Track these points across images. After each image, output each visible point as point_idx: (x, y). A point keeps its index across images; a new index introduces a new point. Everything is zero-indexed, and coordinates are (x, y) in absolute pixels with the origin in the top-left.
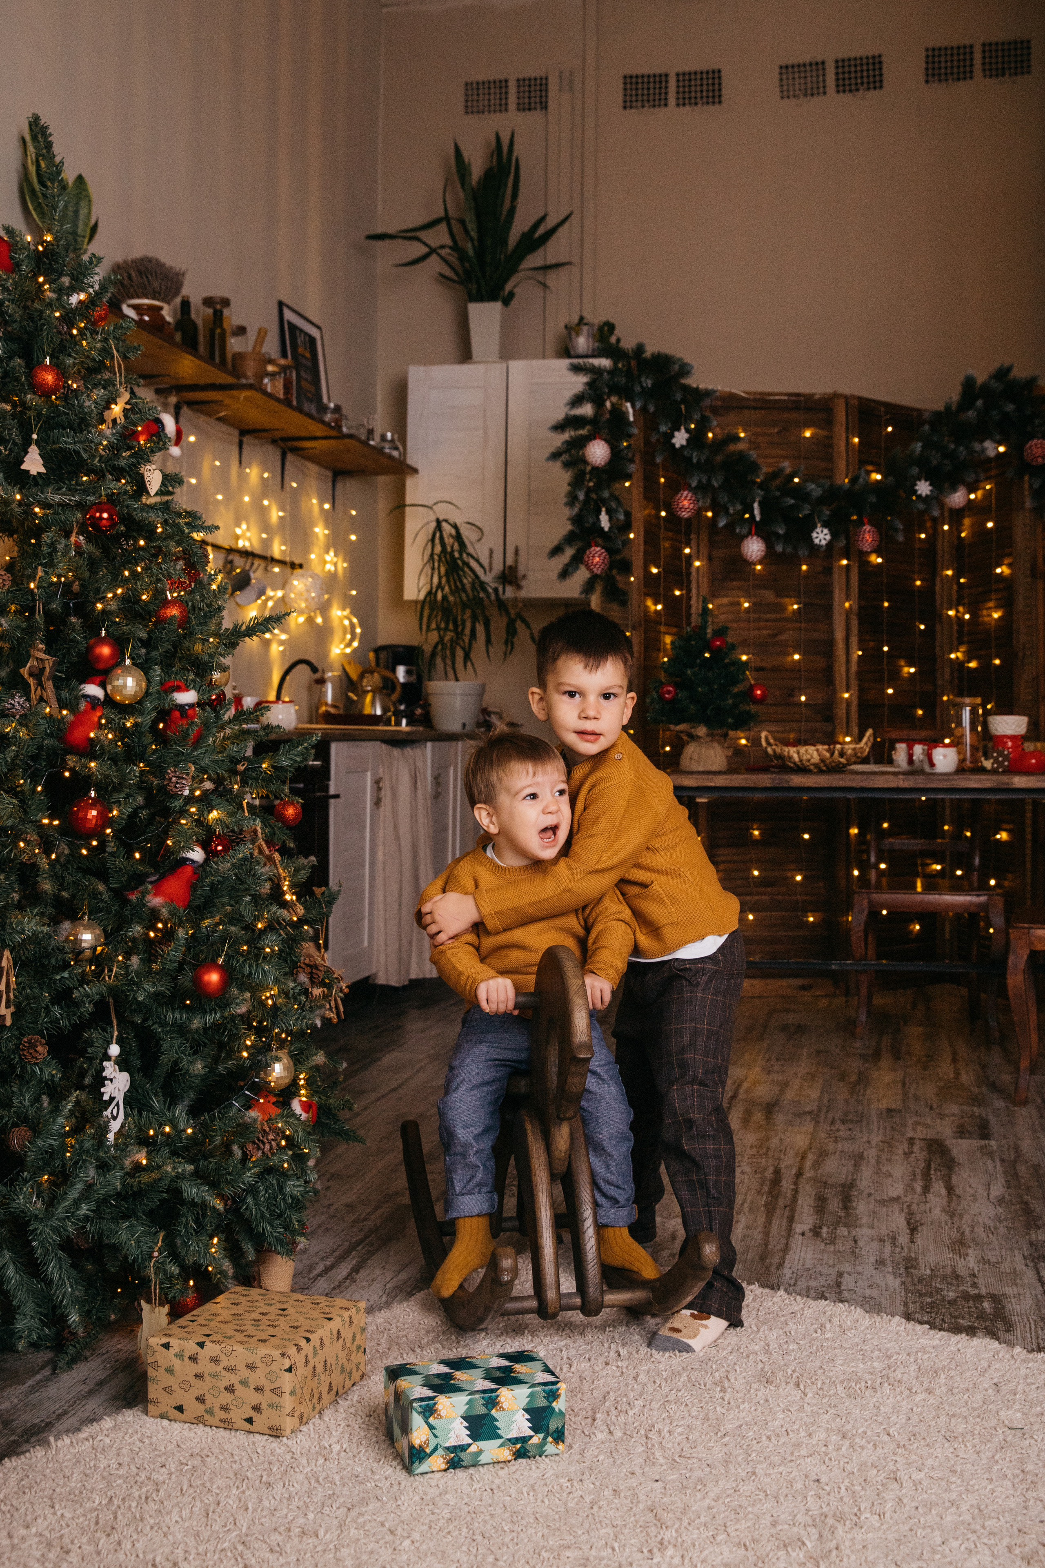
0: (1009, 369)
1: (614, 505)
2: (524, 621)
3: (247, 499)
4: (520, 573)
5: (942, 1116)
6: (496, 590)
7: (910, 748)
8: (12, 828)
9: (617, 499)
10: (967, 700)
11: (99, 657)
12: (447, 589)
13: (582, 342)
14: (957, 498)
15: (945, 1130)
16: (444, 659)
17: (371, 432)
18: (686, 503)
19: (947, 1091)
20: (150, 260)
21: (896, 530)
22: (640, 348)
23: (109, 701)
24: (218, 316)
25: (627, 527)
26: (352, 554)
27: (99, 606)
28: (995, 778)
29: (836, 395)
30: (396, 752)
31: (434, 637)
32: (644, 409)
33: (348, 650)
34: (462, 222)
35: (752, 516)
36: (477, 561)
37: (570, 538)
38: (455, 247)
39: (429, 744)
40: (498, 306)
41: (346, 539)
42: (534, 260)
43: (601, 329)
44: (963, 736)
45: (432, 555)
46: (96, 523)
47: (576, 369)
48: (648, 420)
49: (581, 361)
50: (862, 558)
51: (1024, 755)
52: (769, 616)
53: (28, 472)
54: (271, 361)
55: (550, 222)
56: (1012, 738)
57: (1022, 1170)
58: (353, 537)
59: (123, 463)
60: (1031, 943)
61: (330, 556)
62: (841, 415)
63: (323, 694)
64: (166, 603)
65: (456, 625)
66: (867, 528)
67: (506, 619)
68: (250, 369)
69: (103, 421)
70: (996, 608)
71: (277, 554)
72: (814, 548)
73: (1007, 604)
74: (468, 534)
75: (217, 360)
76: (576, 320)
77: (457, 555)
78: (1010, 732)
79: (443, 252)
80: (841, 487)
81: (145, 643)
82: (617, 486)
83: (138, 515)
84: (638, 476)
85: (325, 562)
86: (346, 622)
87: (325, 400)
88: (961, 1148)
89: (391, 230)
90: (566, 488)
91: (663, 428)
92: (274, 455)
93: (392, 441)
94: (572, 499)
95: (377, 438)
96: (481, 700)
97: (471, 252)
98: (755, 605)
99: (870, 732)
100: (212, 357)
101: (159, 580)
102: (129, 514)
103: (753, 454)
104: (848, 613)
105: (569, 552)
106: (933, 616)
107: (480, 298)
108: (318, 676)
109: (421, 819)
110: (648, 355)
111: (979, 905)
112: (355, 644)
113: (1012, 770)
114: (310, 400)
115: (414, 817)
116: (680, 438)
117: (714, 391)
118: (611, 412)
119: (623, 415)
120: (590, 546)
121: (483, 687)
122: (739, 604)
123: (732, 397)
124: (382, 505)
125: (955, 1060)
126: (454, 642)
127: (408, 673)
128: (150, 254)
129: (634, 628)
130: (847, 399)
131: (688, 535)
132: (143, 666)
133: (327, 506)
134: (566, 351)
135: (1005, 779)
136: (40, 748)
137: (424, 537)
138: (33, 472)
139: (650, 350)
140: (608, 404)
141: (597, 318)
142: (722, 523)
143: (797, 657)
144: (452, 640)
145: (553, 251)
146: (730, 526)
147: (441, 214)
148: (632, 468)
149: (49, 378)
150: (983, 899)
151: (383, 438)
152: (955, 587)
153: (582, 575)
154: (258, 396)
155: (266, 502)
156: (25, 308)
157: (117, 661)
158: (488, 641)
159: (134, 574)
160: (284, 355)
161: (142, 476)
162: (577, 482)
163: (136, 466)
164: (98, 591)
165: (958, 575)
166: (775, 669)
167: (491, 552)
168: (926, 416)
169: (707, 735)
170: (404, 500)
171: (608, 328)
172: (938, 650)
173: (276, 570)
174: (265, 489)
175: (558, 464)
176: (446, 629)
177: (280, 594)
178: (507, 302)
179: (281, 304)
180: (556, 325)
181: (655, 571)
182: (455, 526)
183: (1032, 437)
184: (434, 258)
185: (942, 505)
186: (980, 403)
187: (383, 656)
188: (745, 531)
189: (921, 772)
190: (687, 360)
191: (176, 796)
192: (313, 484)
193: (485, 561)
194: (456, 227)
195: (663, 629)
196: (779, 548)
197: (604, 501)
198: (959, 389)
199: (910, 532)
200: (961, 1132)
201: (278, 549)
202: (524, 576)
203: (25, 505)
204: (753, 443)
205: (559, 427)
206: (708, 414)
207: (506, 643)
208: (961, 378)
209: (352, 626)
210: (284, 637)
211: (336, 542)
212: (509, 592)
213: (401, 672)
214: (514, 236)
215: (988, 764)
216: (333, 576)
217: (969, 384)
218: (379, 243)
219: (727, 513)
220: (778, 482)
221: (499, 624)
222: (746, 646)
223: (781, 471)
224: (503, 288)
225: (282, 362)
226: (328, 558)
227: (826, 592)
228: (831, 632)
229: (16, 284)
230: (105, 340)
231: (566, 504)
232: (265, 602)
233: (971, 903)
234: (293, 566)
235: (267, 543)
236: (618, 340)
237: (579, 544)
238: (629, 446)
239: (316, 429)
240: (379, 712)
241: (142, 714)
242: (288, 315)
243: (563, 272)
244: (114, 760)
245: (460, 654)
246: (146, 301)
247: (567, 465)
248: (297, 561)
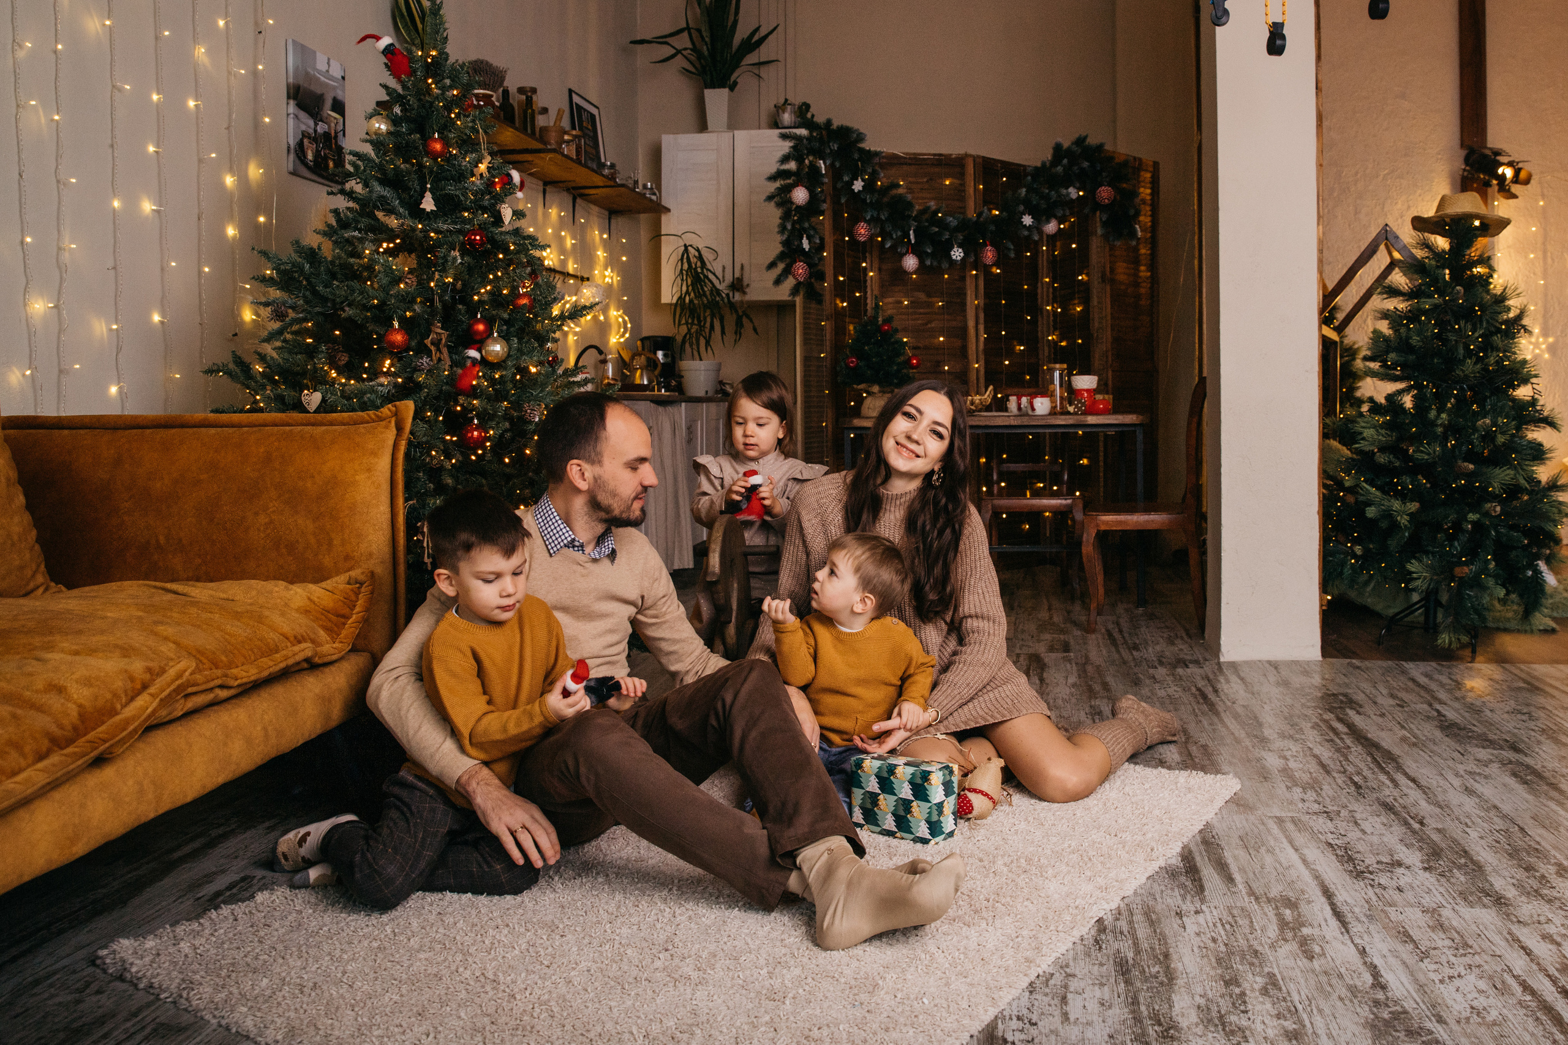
0: (1086, 137)
1: (812, 232)
2: (748, 317)
3: (550, 231)
4: (745, 283)
5: (1039, 641)
6: (728, 295)
7: (1019, 399)
8: (426, 443)
9: (814, 229)
10: (1058, 366)
11: (478, 332)
12: (692, 295)
13: (787, 117)
14: (1051, 227)
15: (1041, 649)
16: (691, 345)
17: (636, 182)
18: (862, 231)
19: (1042, 627)
20: (482, 62)
21: (1009, 249)
22: (829, 122)
23: (484, 362)
24: (529, 101)
25: (821, 247)
26: (625, 272)
27: (476, 298)
28: (1076, 417)
29: (967, 155)
30: (661, 409)
31: (684, 329)
32: (832, 165)
33: (622, 340)
34: (699, 31)
35: (909, 240)
36: (714, 274)
37: (781, 257)
38: (694, 49)
39: (683, 404)
40: (725, 91)
41: (619, 260)
42: (751, 58)
43: (800, 108)
44: (1054, 390)
45: (682, 270)
46: (472, 243)
47: (784, 137)
48: (836, 173)
49: (787, 131)
50: (986, 269)
51: (1095, 402)
52: (922, 311)
53: (424, 210)
54: (566, 133)
55: (763, 32)
56: (1087, 391)
57: (1089, 668)
58: (624, 259)
59: (486, 203)
60: (1098, 525)
61: (608, 272)
62: (970, 169)
63: (605, 371)
64: (520, 296)
65: (699, 321)
66: (989, 248)
67: (735, 316)
68: (553, 138)
69: (473, 175)
70: (1079, 305)
71: (571, 271)
72: (952, 262)
73: (1086, 302)
74: (707, 255)
75: (529, 131)
76: (782, 101)
77: (699, 270)
78: (1086, 387)
79: (684, 52)
80: (970, 220)
81: (507, 322)
82: (813, 219)
83: (498, 238)
84: (829, 213)
85: (605, 277)
86: (620, 320)
87: (603, 160)
88: (1049, 658)
89: (648, 37)
90: (779, 221)
91: (846, 178)
92: (568, 199)
93: (652, 189)
94: (782, 229)
95: (640, 186)
96: (718, 375)
97: (706, 53)
98: (911, 303)
99: (991, 387)
100: (526, 129)
101: (514, 280)
102: (493, 237)
103: (909, 197)
104: (977, 307)
105: (781, 266)
106: (1036, 311)
107: (713, 86)
108: (602, 357)
109: (679, 457)
110: (834, 127)
111: (1067, 506)
112: (627, 335)
113: (1086, 413)
114: (592, 160)
115: (674, 454)
116: (858, 186)
117: (881, 153)
118: (809, 167)
119: (818, 169)
120: (795, 262)
121: (720, 364)
122: (902, 303)
123: (895, 157)
124: (644, 235)
125: (1050, 609)
126: (699, 333)
127: (665, 355)
128: (481, 58)
129: (827, 319)
130: (975, 158)
131: (864, 253)
132: (505, 337)
133: (605, 236)
134: (775, 123)
135: (1082, 418)
136: (441, 391)
137: (675, 257)
138: (428, 210)
139: (836, 123)
140: (807, 162)
141: (798, 100)
142: (888, 245)
143: (941, 339)
144: (697, 332)
145: (765, 52)
146: (893, 247)
147: (684, 25)
148: (825, 206)
149: (438, 147)
150: (1069, 501)
151: (645, 187)
152: (1051, 290)
153: (790, 282)
154: (560, 157)
155: (563, 233)
156: (420, 100)
157: (489, 334)
158: (723, 333)
159: (496, 276)
160: (574, 128)
161: (499, 212)
162: (786, 217)
163: (494, 205)
164: (473, 289)
165: (1053, 281)
166: (926, 348)
167: (724, 268)
168: (1029, 169)
169: (880, 392)
170: (660, 231)
171: (806, 107)
172: (1040, 334)
173: (571, 281)
174: (562, 224)
175: (772, 204)
176: (692, 324)
177: (574, 298)
178: (732, 88)
179: (571, 91)
180: (768, 105)
181: (841, 279)
182: (698, 250)
183: (1101, 186)
184: (680, 56)
185: (1041, 232)
186: (1065, 161)
187: (647, 343)
188: (904, 251)
189: (1027, 415)
190: (862, 131)
191: (530, 422)
192: (595, 220)
193: (719, 274)
194: (695, 34)
195: (847, 320)
196: (928, 263)
197: (805, 230)
198: (1051, 151)
199: (1019, 253)
200: (1051, 649)
201: (571, 267)
202: (748, 285)
203: (425, 231)
204: (910, 190)
205: (773, 178)
206: (877, 168)
207: (736, 333)
208: (1053, 144)
209: (625, 322)
210: (578, 329)
211: (612, 262)
212: (738, 297)
213: (660, 354)
214: (737, 40)
215: (1071, 409)
216: (610, 286)
217: (1058, 148)
218: (639, 47)
219: (892, 238)
220: (926, 216)
221: (730, 320)
222: (905, 330)
223: (929, 208)
224: (729, 79)
225: (574, 132)
226: (607, 273)
227: (962, 294)
228: (965, 321)
229: (414, 85)
230: (473, 121)
231: (779, 232)
232: (564, 305)
233: (1061, 505)
234: (582, 279)
235: (564, 263)
236: (813, 116)
237: (788, 261)
238: (822, 191)
239: (598, 180)
240: (646, 382)
241: (505, 369)
242: (576, 99)
243: (772, 67)
244: (489, 398)
245: (702, 342)
246: (482, 91)
247: (778, 205)
248: (586, 276)
